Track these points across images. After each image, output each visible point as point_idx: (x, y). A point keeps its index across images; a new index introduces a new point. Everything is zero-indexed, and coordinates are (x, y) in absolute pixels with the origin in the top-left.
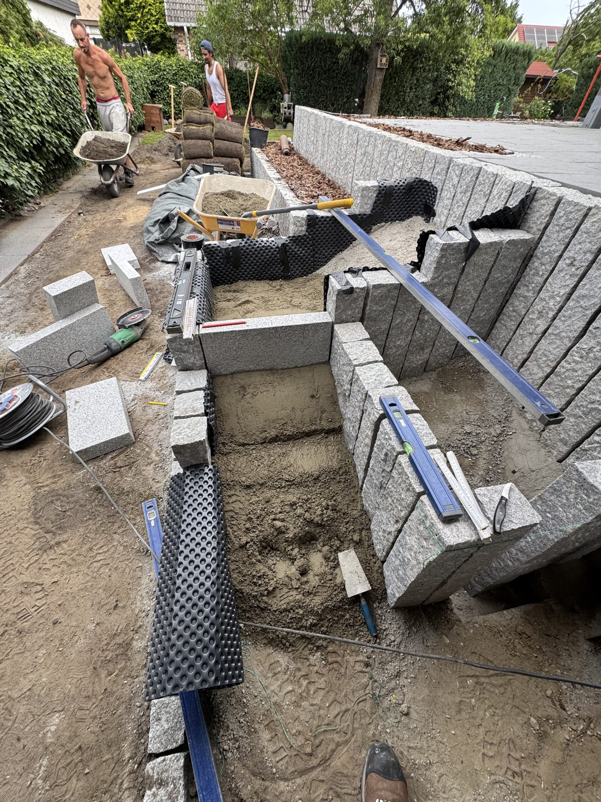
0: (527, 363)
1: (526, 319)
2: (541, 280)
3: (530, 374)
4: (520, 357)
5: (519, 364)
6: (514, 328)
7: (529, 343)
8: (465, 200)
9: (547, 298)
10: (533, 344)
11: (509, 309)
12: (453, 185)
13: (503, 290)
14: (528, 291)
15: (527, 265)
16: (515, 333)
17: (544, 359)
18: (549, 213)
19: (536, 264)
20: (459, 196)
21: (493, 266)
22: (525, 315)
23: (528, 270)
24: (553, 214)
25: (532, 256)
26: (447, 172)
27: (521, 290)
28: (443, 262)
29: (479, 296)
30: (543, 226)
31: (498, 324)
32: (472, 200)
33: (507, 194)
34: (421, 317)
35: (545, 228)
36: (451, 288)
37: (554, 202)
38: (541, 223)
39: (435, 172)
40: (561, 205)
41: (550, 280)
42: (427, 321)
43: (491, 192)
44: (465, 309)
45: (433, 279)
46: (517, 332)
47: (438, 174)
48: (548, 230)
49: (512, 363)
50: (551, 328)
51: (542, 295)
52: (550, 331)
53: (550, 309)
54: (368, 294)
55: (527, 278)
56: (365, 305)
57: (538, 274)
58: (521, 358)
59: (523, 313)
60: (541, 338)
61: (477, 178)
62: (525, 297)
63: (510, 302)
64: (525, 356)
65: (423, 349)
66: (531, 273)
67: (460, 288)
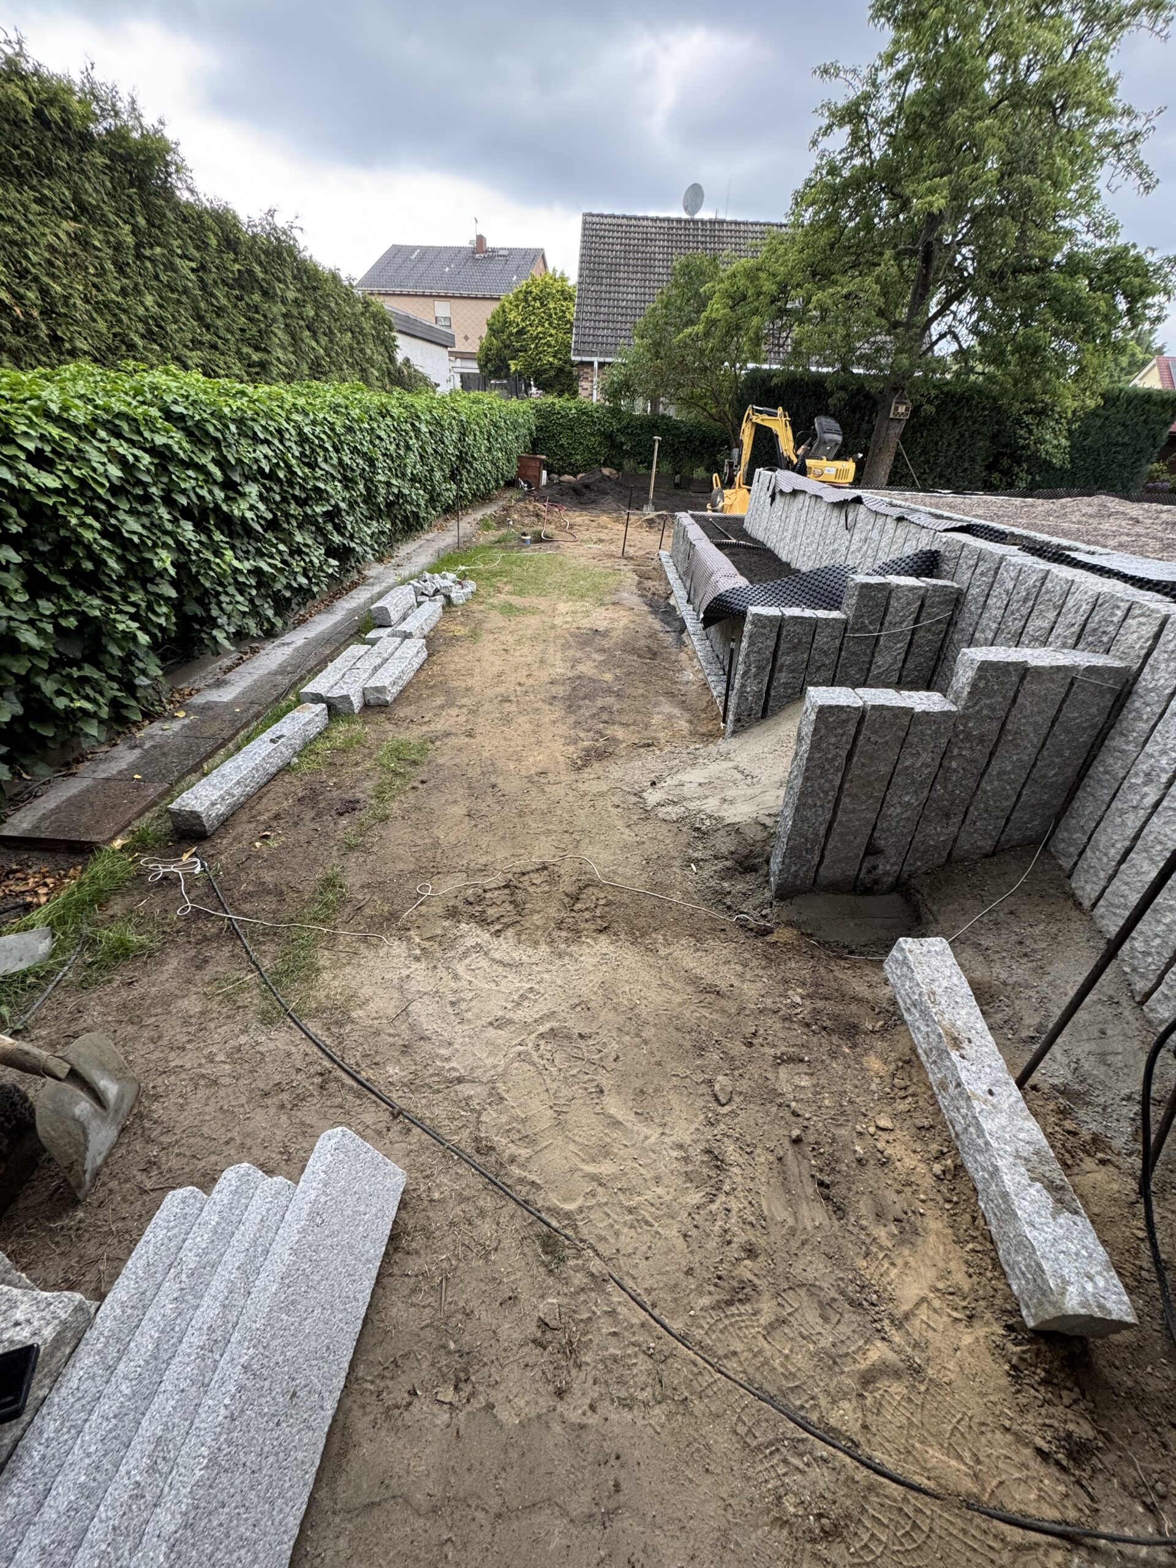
0: (1132, 855)
1: (1126, 785)
2: (1146, 727)
3: (1138, 873)
4: (1119, 845)
5: (1118, 857)
6: (1107, 799)
7: (1133, 822)
8: (1025, 611)
9: (1156, 754)
10: (1139, 824)
11: (1098, 769)
12: (1007, 592)
13: (1085, 739)
14: (1128, 743)
15: (1123, 706)
16: (1108, 807)
17: (1159, 848)
18: (1151, 634)
19: (1137, 704)
20: (1015, 606)
21: (1064, 701)
22: (1124, 778)
23: (1125, 711)
24: (1157, 636)
25: (1130, 693)
26: (996, 573)
27: (1116, 741)
28: (981, 685)
29: (1044, 744)
30: (1143, 652)
31: (1080, 793)
32: (1036, 612)
33: (1089, 607)
34: (945, 763)
35: (1148, 655)
36: (996, 725)
37: (1158, 622)
38: (1142, 648)
39: (978, 571)
40: (1168, 626)
41: (1159, 727)
42: (955, 770)
43: (1064, 603)
44: (1020, 760)
45: (966, 708)
46: (1113, 805)
47: (982, 574)
48: (1152, 658)
49: (1106, 855)
50: (1167, 799)
51: (1149, 748)
52: (1165, 803)
53: (1163, 770)
54: (863, 717)
55: (1125, 724)
56: (858, 733)
57: (1141, 719)
58: (1121, 846)
59: (1121, 775)
60: (1151, 814)
61: (1043, 584)
62: (1123, 751)
63: (1099, 758)
64: (1127, 843)
65: (947, 816)
66: (1131, 716)
67: (1009, 727)
